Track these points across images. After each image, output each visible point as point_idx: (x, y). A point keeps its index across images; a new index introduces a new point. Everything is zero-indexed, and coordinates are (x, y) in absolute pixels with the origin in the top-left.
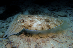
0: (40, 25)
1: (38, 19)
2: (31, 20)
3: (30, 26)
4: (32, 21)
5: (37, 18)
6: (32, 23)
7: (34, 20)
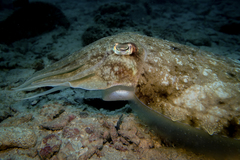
0: (221, 103)
1: (216, 70)
2: (180, 63)
3: (164, 94)
4: (185, 73)
5: (215, 63)
6: (181, 82)
7: (196, 70)
